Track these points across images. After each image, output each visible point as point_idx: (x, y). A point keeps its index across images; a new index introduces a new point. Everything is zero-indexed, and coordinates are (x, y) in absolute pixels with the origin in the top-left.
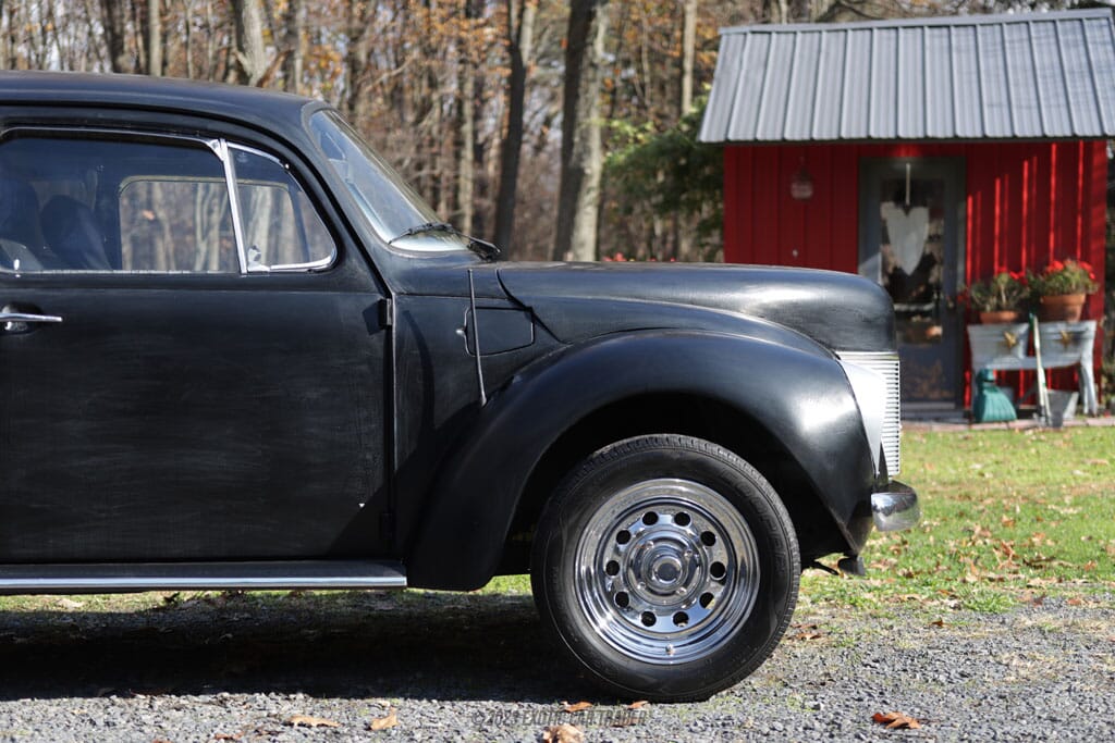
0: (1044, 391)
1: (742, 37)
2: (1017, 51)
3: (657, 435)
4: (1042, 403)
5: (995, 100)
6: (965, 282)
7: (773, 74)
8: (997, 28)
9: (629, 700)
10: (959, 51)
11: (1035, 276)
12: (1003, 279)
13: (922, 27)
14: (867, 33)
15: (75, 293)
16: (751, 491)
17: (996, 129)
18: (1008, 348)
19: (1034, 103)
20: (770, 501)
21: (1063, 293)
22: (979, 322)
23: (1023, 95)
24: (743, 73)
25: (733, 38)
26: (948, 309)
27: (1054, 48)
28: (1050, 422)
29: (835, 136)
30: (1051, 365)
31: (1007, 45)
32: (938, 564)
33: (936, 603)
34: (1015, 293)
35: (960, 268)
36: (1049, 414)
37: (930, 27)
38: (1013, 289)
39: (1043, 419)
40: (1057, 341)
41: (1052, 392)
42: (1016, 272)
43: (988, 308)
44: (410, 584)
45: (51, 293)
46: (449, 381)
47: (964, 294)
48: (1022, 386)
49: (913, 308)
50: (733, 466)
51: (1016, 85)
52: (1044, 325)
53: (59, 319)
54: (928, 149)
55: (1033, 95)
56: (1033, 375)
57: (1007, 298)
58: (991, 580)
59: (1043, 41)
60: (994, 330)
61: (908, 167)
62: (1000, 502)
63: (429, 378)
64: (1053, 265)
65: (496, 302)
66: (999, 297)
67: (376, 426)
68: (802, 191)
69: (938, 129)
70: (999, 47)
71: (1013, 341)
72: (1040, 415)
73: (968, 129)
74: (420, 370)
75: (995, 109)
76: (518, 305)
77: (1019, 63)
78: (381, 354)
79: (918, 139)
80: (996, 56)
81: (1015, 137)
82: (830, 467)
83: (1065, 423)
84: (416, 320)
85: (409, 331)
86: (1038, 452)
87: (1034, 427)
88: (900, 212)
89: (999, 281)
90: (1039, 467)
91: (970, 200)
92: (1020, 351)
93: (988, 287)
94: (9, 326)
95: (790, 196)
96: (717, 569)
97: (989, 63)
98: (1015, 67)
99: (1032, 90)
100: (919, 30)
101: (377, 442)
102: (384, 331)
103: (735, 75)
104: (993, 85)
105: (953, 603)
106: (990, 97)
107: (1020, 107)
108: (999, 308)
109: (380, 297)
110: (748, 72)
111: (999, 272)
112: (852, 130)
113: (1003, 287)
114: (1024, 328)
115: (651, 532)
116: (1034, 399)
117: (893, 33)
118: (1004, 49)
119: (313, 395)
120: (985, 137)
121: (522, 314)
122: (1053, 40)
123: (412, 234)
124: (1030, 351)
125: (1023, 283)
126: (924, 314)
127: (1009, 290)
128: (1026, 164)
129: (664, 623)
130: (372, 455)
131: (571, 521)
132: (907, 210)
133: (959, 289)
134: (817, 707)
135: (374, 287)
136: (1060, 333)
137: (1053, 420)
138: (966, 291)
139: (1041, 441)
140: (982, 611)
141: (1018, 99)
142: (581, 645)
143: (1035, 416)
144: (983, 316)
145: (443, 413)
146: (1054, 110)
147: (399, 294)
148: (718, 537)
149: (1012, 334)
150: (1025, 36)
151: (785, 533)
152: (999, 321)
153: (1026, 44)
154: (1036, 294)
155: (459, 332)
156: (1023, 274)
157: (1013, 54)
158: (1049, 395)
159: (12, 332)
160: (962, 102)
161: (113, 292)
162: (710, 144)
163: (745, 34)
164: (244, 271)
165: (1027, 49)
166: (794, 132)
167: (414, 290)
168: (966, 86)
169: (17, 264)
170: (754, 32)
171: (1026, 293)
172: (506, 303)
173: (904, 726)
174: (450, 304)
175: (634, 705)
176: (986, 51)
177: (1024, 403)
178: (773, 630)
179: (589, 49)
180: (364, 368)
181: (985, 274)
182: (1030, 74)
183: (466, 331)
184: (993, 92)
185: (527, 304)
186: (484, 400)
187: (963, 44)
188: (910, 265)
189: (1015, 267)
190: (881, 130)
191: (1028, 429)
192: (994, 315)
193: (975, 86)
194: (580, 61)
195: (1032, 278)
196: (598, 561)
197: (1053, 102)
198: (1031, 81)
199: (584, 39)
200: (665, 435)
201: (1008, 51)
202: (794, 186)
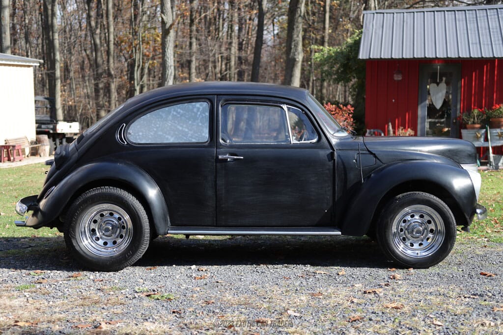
0: (491, 155)
1: (372, 15)
2: (482, 21)
3: (415, 192)
4: (491, 160)
5: (474, 42)
6: (460, 112)
7: (386, 31)
8: (474, 12)
9: (408, 268)
10: (459, 21)
11: (488, 111)
12: (476, 112)
13: (444, 11)
14: (422, 13)
15: (246, 150)
16: (443, 208)
17: (475, 54)
18: (477, 138)
19: (490, 43)
20: (449, 212)
21: (499, 117)
22: (465, 128)
23: (485, 40)
24: (374, 30)
25: (369, 15)
26: (453, 122)
27: (497, 20)
28: (494, 168)
29: (412, 57)
30: (495, 145)
31: (478, 19)
32: (475, 226)
33: (480, 239)
34: (480, 117)
35: (458, 107)
36: (494, 164)
37: (447, 11)
38: (480, 115)
39: (491, 167)
40: (497, 136)
41: (494, 155)
42: (481, 109)
43: (470, 123)
44: (342, 234)
45: (239, 150)
46: (352, 176)
47: (460, 117)
48: (482, 152)
49: (437, 120)
50: (438, 202)
51: (483, 35)
52: (491, 130)
53: (242, 158)
54: (448, 61)
55: (489, 40)
56: (487, 149)
57: (477, 119)
58: (495, 232)
59: (493, 17)
60: (472, 131)
61: (439, 67)
62: (485, 202)
63: (346, 174)
64: (495, 106)
65: (364, 152)
66: (474, 118)
67: (330, 188)
68: (398, 77)
69: (453, 54)
70: (475, 19)
71: (479, 136)
72: (491, 165)
73: (464, 54)
74: (343, 172)
75: (474, 45)
76: (371, 153)
77: (483, 26)
78: (332, 167)
79: (444, 58)
80: (474, 23)
81: (482, 57)
82: (465, 201)
83: (500, 168)
84: (342, 158)
85: (340, 161)
86: (492, 180)
87: (488, 169)
88: (435, 85)
89: (474, 112)
90: (494, 187)
91: (463, 80)
92: (482, 139)
93: (469, 115)
94: (229, 160)
95: (393, 79)
96: (432, 231)
97: (472, 26)
98: (481, 28)
99: (489, 37)
100: (443, 12)
101: (330, 193)
102: (333, 161)
103: (371, 31)
104: (473, 35)
105: (486, 239)
106: (472, 41)
107: (484, 44)
108: (474, 123)
109: (331, 151)
110: (376, 30)
111: (474, 109)
112: (419, 55)
113: (476, 115)
114: (483, 131)
115: (412, 220)
116: (487, 158)
117: (432, 13)
118: (477, 20)
119: (313, 179)
120: (471, 57)
121: (372, 156)
122: (496, 16)
123: (338, 131)
124: (486, 140)
125: (483, 113)
126: (441, 123)
127: (478, 116)
128: (485, 66)
129: (416, 246)
130: (329, 196)
131: (391, 217)
132: (438, 84)
133: (458, 115)
134: (463, 270)
135: (329, 148)
136: (498, 133)
137: (495, 167)
138: (460, 116)
139: (492, 175)
140: (497, 242)
141: (483, 41)
142: (394, 252)
143: (488, 165)
144: (468, 126)
145: (350, 185)
146: (497, 46)
147: (337, 150)
148: (432, 222)
149: (479, 133)
150: (485, 14)
151: (453, 221)
152: (474, 128)
153: (486, 18)
154: (488, 118)
155: (354, 161)
156: (483, 109)
157: (481, 22)
158: (493, 156)
159: (229, 161)
160: (461, 43)
161: (257, 150)
162: (363, 60)
163: (374, 14)
164: (292, 143)
165: (486, 20)
166: (396, 55)
167: (341, 149)
168: (462, 35)
169: (228, 141)
170: (377, 13)
171: (485, 117)
172: (367, 152)
173: (490, 276)
174: (351, 152)
175: (409, 269)
176: (470, 21)
177: (483, 159)
178: (449, 248)
179: (299, 10)
180: (327, 171)
181: (468, 110)
182: (488, 30)
183: (356, 160)
184: (473, 38)
185: (374, 152)
186: (363, 181)
187: (460, 17)
188: (438, 105)
189: (480, 107)
190: (430, 55)
191: (485, 170)
192: (472, 125)
193: (466, 35)
194: (295, 15)
195: (487, 111)
196: (397, 228)
197: (497, 42)
198: (488, 34)
199: (296, 5)
200: (418, 192)
201: (479, 21)
202: (395, 75)
